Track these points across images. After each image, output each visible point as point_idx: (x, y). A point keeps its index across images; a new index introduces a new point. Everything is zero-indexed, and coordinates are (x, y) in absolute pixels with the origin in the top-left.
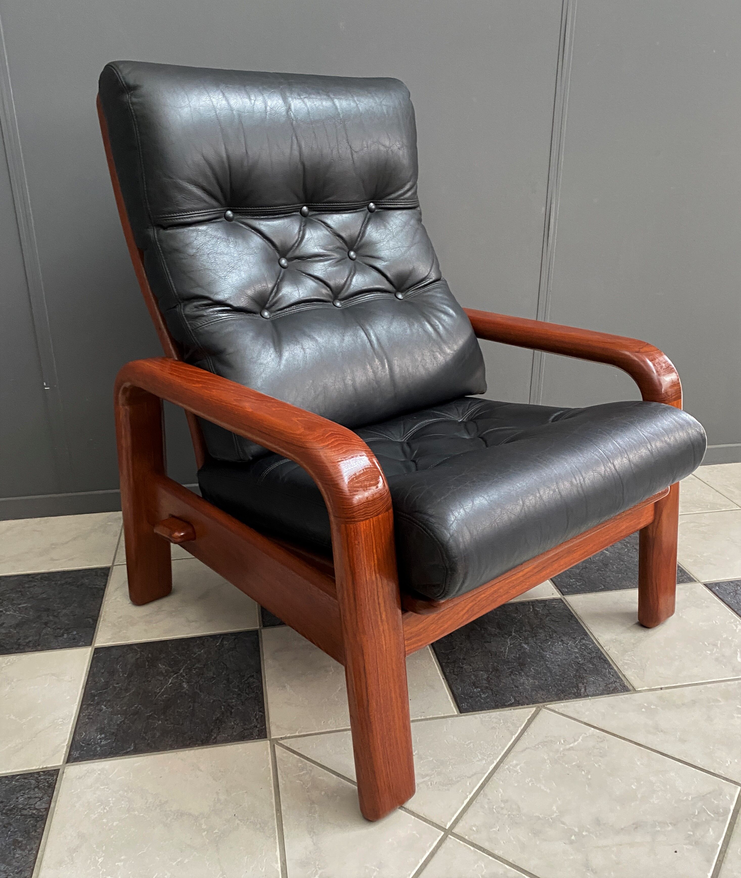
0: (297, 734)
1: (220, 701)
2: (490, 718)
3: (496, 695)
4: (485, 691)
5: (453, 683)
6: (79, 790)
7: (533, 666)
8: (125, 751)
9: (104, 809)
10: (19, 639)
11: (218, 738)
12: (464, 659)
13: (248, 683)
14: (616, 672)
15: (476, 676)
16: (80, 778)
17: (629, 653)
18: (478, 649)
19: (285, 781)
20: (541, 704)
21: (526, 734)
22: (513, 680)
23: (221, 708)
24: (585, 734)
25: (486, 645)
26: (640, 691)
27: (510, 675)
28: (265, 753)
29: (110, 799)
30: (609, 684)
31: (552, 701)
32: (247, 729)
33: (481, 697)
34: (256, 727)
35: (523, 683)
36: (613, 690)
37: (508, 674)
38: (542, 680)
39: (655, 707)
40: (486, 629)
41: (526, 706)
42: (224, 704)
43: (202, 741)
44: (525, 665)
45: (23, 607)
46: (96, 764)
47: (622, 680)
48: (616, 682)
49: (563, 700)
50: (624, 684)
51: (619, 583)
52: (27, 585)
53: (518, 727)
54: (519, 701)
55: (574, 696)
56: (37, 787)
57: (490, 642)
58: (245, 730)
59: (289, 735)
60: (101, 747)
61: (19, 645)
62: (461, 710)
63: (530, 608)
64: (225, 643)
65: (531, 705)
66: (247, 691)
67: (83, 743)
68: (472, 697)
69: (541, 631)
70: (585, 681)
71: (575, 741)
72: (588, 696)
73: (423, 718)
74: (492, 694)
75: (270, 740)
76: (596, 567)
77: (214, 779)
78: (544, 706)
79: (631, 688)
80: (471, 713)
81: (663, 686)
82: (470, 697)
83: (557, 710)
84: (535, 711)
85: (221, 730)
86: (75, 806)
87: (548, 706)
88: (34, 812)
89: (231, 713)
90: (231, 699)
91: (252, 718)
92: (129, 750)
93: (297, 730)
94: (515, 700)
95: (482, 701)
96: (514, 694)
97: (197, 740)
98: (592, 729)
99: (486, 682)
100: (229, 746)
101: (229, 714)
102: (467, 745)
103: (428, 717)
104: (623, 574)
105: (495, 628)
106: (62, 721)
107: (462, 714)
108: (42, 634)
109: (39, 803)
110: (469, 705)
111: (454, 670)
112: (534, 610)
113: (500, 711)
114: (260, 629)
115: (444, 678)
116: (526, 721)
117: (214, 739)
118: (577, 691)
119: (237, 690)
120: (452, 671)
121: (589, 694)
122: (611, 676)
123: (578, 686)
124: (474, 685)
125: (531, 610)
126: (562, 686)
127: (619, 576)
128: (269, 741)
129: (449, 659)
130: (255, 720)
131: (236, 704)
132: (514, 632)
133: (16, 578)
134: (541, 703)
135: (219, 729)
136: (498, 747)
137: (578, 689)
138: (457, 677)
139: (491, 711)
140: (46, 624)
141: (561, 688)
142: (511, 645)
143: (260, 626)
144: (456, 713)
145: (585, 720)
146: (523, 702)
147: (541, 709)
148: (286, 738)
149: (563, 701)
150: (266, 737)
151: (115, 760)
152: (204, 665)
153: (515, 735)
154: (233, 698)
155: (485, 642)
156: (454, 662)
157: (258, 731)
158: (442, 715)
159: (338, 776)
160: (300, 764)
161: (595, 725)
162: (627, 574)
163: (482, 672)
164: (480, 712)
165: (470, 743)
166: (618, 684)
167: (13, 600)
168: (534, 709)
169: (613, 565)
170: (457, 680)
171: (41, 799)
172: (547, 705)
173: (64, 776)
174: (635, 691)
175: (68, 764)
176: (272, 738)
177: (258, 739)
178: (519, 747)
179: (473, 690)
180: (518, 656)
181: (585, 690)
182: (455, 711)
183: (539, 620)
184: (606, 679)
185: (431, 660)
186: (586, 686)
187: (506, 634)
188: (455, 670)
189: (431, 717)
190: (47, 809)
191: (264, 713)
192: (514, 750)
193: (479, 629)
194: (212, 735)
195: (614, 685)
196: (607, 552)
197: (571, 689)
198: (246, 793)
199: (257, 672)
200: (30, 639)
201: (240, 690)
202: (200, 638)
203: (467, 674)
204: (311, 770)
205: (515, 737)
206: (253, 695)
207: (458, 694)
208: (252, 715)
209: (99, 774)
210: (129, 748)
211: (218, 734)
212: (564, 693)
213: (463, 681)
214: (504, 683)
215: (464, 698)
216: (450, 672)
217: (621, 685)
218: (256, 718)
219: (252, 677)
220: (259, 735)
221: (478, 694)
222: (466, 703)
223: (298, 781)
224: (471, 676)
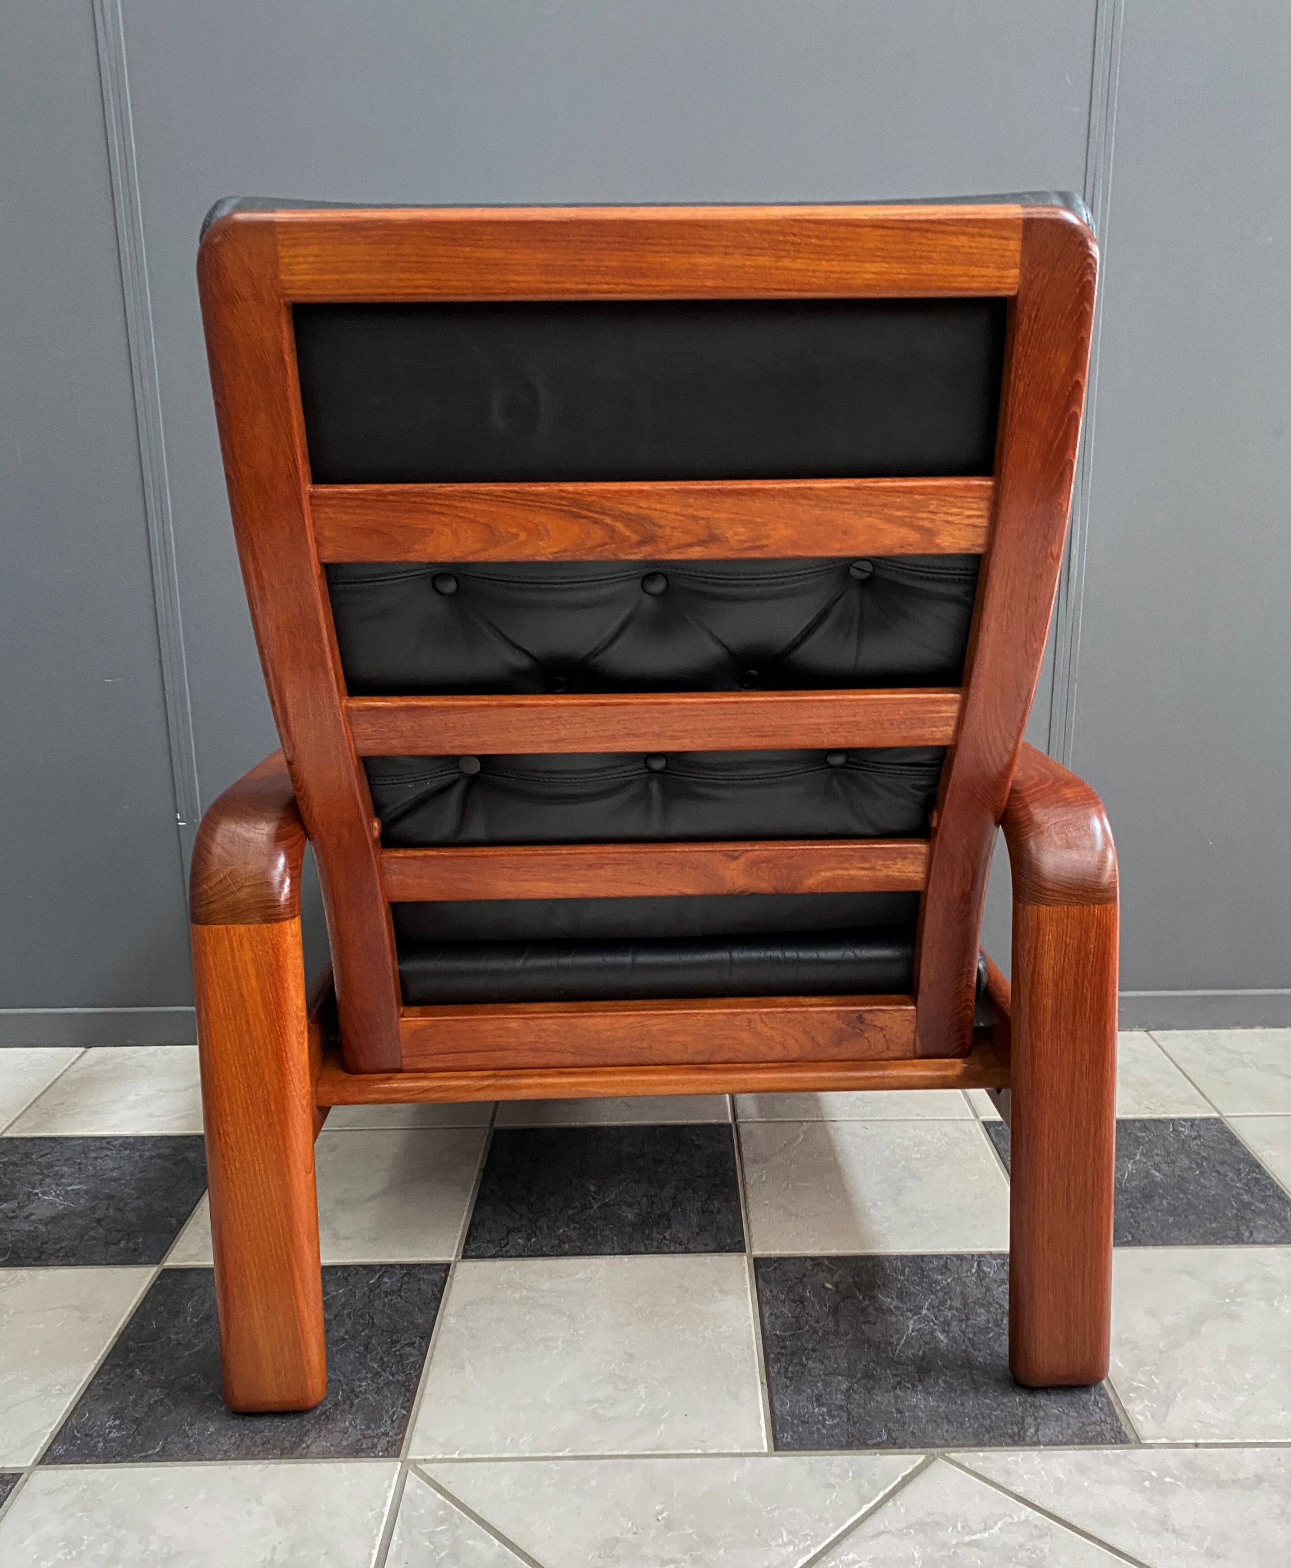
0: (456, 1456)
1: (340, 1381)
2: (830, 1465)
3: (855, 1423)
4: (836, 1413)
5: (778, 1391)
6: (39, 1515)
7: (946, 1375)
8: (143, 1454)
9: (70, 1553)
10: (46, 1243)
11: (313, 1448)
12: (814, 1350)
13: (401, 1355)
14: (1109, 1402)
15: (826, 1384)
16: (50, 1493)
17: (1147, 1368)
18: (847, 1334)
19: (403, 1540)
20: (939, 1450)
21: (890, 1504)
22: (897, 1397)
23: (337, 1395)
24: (1011, 1517)
25: (865, 1327)
26: (1150, 1446)
27: (894, 1388)
28: (387, 1483)
29: (85, 1537)
30: (1089, 1425)
31: (963, 1446)
32: (371, 1437)
33: (823, 1425)
34: (387, 1435)
35: (915, 1407)
36: (1093, 1437)
37: (889, 1387)
38: (956, 1403)
39: (1172, 1480)
40: (874, 1298)
41: (907, 1450)
42: (345, 1387)
43: (282, 1450)
44: (930, 1371)
45: (73, 1190)
46: (88, 1471)
47: (1118, 1420)
48: (1102, 1421)
49: (985, 1445)
50: (1120, 1428)
51: (1164, 1233)
52: (93, 1155)
53: (881, 1489)
54: (895, 1440)
55: (1009, 1441)
57: (875, 1324)
58: (364, 1437)
59: (440, 1456)
60: (106, 1441)
61: (42, 1253)
62: (779, 1445)
63: (972, 1267)
64: (385, 1280)
65: (919, 1450)
66: (394, 1370)
67: (78, 1432)
68: (807, 1423)
70: (1042, 1414)
71: (985, 1530)
72: (1038, 1443)
73: (699, 1451)
74: (848, 1419)
75: (402, 1462)
76: (1126, 1200)
77: (278, 1522)
78: (943, 1454)
79: (1132, 1437)
80: (795, 1453)
81: (1201, 1441)
82: (803, 1422)
83: (967, 1464)
84: (924, 1461)
85: (323, 1433)
87: (953, 1455)
89: (352, 1405)
90: (360, 1380)
91: (386, 1418)
92: (150, 1453)
93: (457, 1449)
94: (889, 1434)
95: (824, 1431)
96: (890, 1425)
97: (275, 1447)
98: (1029, 1509)
99: (843, 1398)
100: (325, 1465)
101: (347, 1407)
102: (768, 1512)
103: (711, 1452)
104: (1180, 1216)
105: (892, 1299)
106: (60, 1390)
107: (778, 1453)
108: (86, 1238)
110: (796, 1436)
111: (787, 1369)
112: (979, 1269)
113: (855, 1454)
114: (456, 1262)
115: (765, 1381)
116: (900, 1479)
117: (305, 1448)
118: (1020, 1431)
119: (375, 1365)
120: (782, 1370)
121: (1042, 1439)
122: (1098, 1410)
123: (1024, 1422)
124: (817, 1400)
125: (974, 1270)
126: (991, 1419)
127: (1168, 1220)
128: (400, 1464)
129: (783, 1347)
130: (389, 1422)
131: (366, 1391)
132: (928, 1309)
133: (81, 1141)
134: (939, 1446)
135: (321, 1430)
136: (827, 1524)
137: (1023, 1428)
138: (788, 1383)
139: (835, 1452)
140: (99, 1221)
141: (989, 1421)
142: (913, 1331)
143: (457, 1256)
144: (766, 1450)
145: (1020, 1490)
146: (905, 1442)
147: (935, 1459)
148: (433, 1461)
149: (985, 1448)
150: (398, 1456)
151: (123, 1467)
152: (336, 1316)
153: (868, 1503)
154: (365, 1378)
155: (864, 1322)
156: (793, 1354)
157: (388, 1442)
158: (738, 1451)
159: (504, 1543)
160: (441, 1512)
161: (1037, 1503)
162: (1186, 1217)
163: (840, 1378)
164: (813, 1452)
165: (775, 1509)
166: (1108, 1427)
167: (62, 1176)
168: (922, 1458)
169: (1162, 1197)
170: (787, 1387)
172: (948, 1453)
173: (25, 1487)
174: (1140, 1444)
175: (41, 1466)
176: (410, 1457)
177: (382, 1456)
178: (867, 1528)
179: (814, 1408)
180: (921, 1353)
181: (1037, 1431)
182: (765, 1446)
183: (984, 1290)
184: (1085, 1414)
186: (1039, 1424)
187: (910, 1311)
188: (790, 1369)
189: (714, 1451)
191: (409, 1411)
192: (856, 1533)
193: (861, 1298)
194: (304, 1441)
195: (1098, 1428)
196: (1157, 1174)
197: (1009, 1426)
198: (325, 1554)
199: (422, 1338)
200: (63, 1244)
201: (382, 1366)
202: (345, 1268)
203: (810, 1378)
204: (457, 1526)
205: (866, 1508)
206: (401, 1377)
207: (782, 1415)
208: (387, 1412)
209: (84, 1490)
210: (154, 1448)
211: (314, 1441)
212: (992, 1434)
213: (798, 1391)
214: (877, 1401)
215: (792, 1423)
216: (779, 1372)
217: (1112, 1429)
218: (391, 1418)
219: (411, 1344)
220: (386, 1450)
221: (820, 1418)
222: (790, 1433)
223: (427, 1544)
224: (817, 1382)
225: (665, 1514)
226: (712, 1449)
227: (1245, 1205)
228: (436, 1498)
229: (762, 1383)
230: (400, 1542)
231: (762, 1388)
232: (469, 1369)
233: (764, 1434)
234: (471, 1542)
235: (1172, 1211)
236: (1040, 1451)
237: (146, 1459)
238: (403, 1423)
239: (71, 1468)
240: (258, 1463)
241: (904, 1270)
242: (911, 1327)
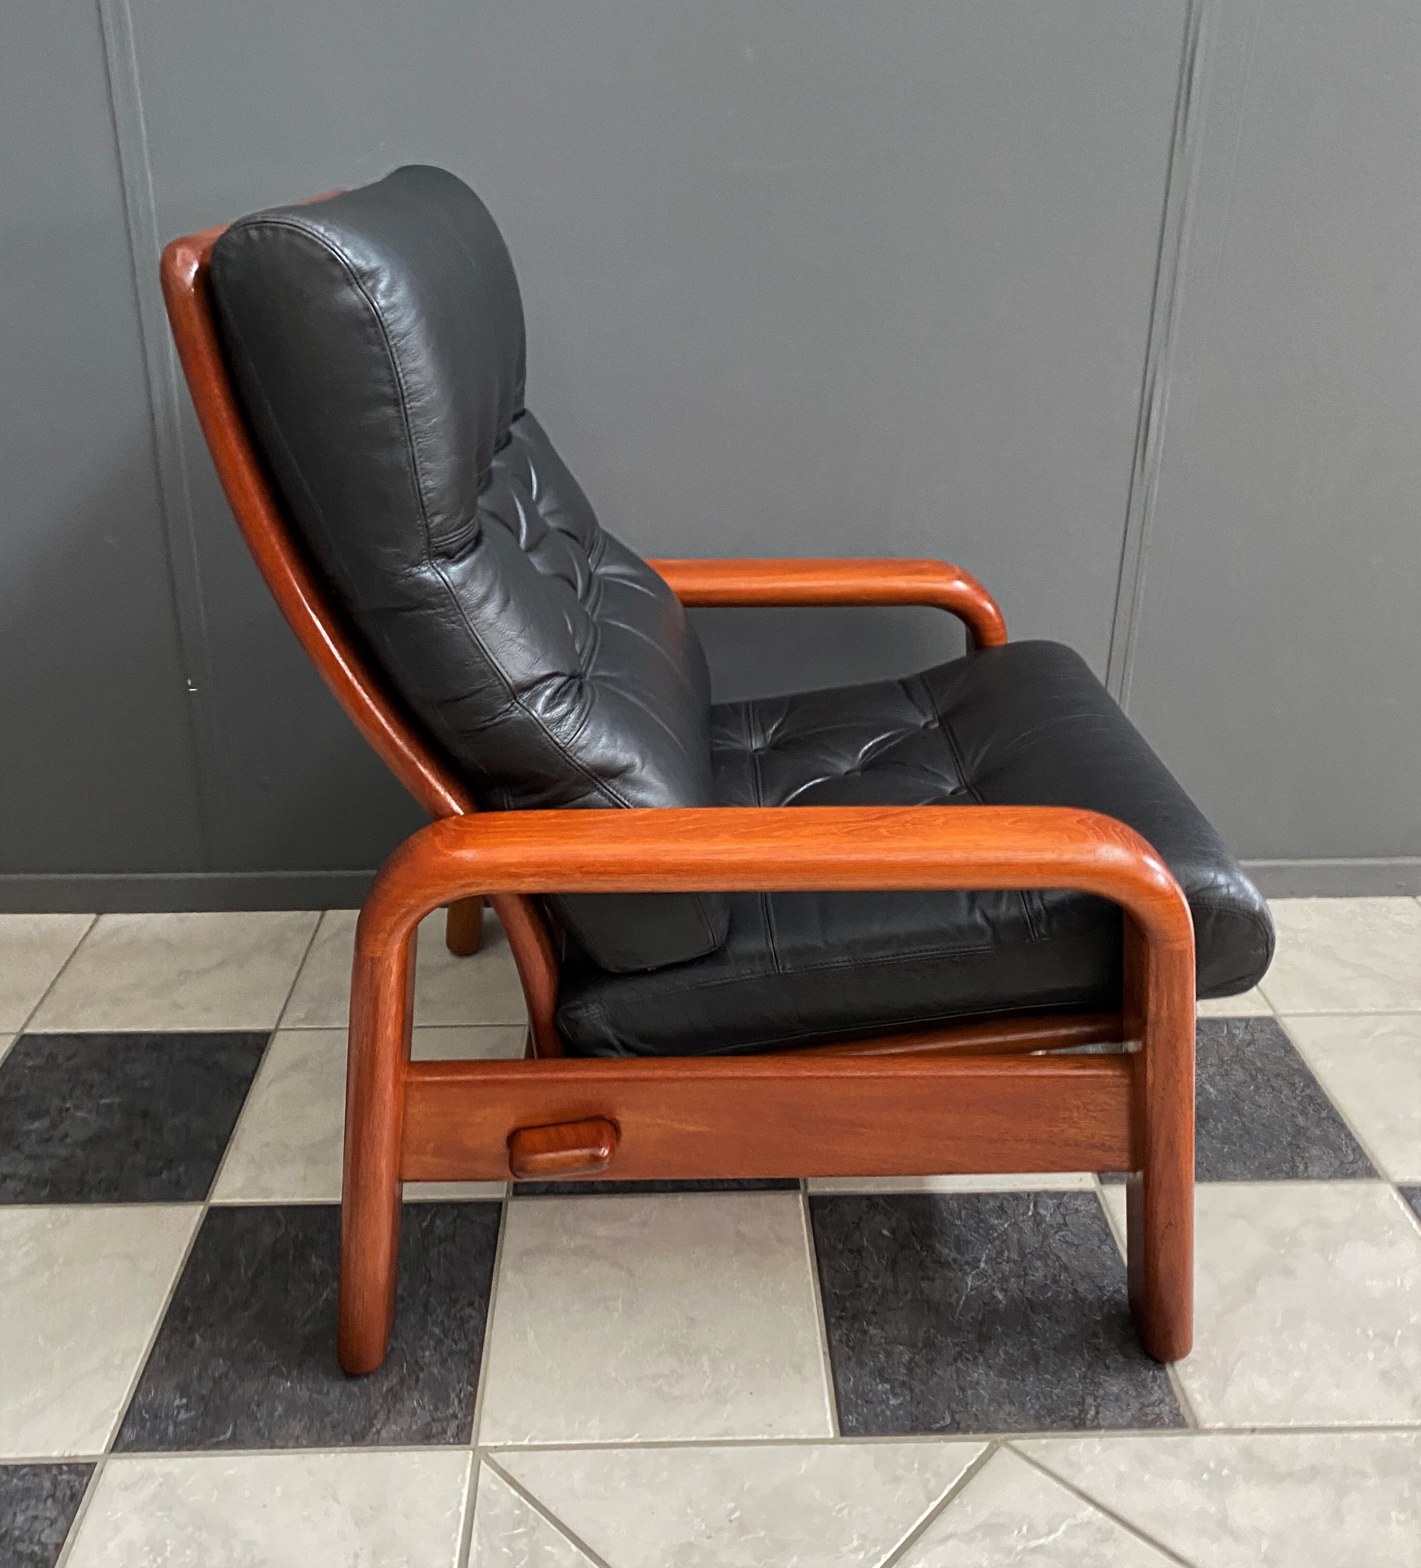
0: (526, 1442)
2: (896, 1453)
3: (918, 1403)
4: (899, 1391)
5: (841, 1363)
6: (119, 1515)
7: (1006, 1345)
8: (215, 1440)
9: (155, 1560)
10: (86, 1173)
11: (384, 1433)
12: (874, 1313)
13: (462, 1318)
15: (888, 1355)
16: (126, 1489)
18: (906, 1293)
19: (482, 1543)
20: (1002, 1436)
21: (956, 1501)
22: (958, 1371)
23: (401, 1368)
24: (1075, 1518)
25: (924, 1285)
26: (1208, 1432)
27: (955, 1360)
28: (461, 1475)
29: (168, 1542)
30: (1148, 1406)
31: (1025, 1431)
32: (439, 1420)
33: (888, 1405)
35: (978, 1383)
36: (1153, 1421)
37: (951, 1360)
38: (1017, 1379)
39: (1230, 1473)
40: (932, 1248)
41: (971, 1436)
42: (408, 1358)
43: (353, 1436)
44: (990, 1338)
45: (105, 1104)
46: (160, 1460)
47: (1176, 1401)
48: (1163, 1402)
49: (1047, 1430)
50: (1178, 1409)
51: (1219, 1167)
52: (122, 1058)
53: (946, 1484)
54: (959, 1424)
55: (1071, 1425)
56: (53, 1496)
57: (933, 1280)
58: (434, 1420)
59: (510, 1443)
60: (176, 1424)
61: (84, 1186)
62: (845, 1430)
63: (1029, 1208)
64: (438, 1222)
65: (982, 1436)
66: (456, 1336)
67: (147, 1412)
68: (871, 1403)
69: (1039, 1264)
70: (1102, 1392)
71: (1049, 1533)
72: (1098, 1427)
73: (767, 1437)
74: (912, 1398)
75: (473, 1450)
77: (356, 1524)
78: (1006, 1440)
79: (1189, 1420)
80: (861, 1439)
81: (1257, 1425)
82: (866, 1401)
83: (1031, 1454)
84: (988, 1449)
85: (392, 1415)
86: (106, 1549)
87: (1016, 1443)
88: (36, 1548)
89: (418, 1380)
90: (423, 1349)
91: (453, 1396)
92: (222, 1438)
93: (527, 1435)
94: (953, 1419)
95: (889, 1413)
96: (953, 1406)
97: (345, 1432)
98: (1092, 1508)
99: (906, 1372)
100: (397, 1454)
101: (413, 1382)
102: (838, 1512)
103: (779, 1437)
104: (1235, 1144)
105: (951, 1248)
106: (123, 1359)
107: (845, 1439)
108: (126, 1168)
109: (47, 1531)
110: (861, 1419)
111: (849, 1337)
112: (1036, 1213)
113: (920, 1441)
114: (507, 1199)
115: (828, 1351)
116: (965, 1471)
117: (374, 1434)
118: (1080, 1414)
119: (437, 1331)
120: (844, 1339)
121: (1102, 1422)
122: (1156, 1388)
123: (1084, 1402)
124: (881, 1375)
125: (1030, 1213)
126: (1052, 1398)
127: (1222, 1150)
128: (471, 1452)
129: (845, 1310)
130: (456, 1402)
131: (430, 1363)
132: (986, 1262)
134: (1002, 1431)
135: (389, 1412)
136: (896, 1526)
137: (1084, 1411)
138: (851, 1353)
139: (900, 1438)
140: (137, 1144)
141: (1049, 1401)
142: (972, 1290)
143: (508, 1191)
144: (831, 1435)
145: (1082, 1485)
146: (968, 1426)
147: (999, 1447)
148: (504, 1449)
149: (1046, 1434)
150: (468, 1443)
151: (197, 1456)
153: (935, 1499)
154: (428, 1347)
155: (923, 1278)
156: (854, 1317)
157: (458, 1426)
158: (805, 1437)
159: (581, 1549)
160: (517, 1511)
161: (1100, 1501)
162: (1242, 1146)
163: (901, 1347)
164: (879, 1438)
165: (844, 1508)
166: (1167, 1408)
167: (92, 1087)
168: (984, 1446)
169: (1217, 1120)
170: (851, 1359)
171: (53, 1523)
172: (1013, 1439)
173: (101, 1480)
174: (1198, 1430)
175: (114, 1455)
176: (481, 1444)
177: (454, 1444)
178: (936, 1531)
179: (878, 1385)
180: (980, 1317)
181: (1097, 1413)
182: (831, 1430)
183: (1041, 1238)
185: (810, 1309)
186: (1100, 1405)
187: (967, 1263)
188: (852, 1336)
189: (782, 1437)
190: (59, 1547)
191: (476, 1388)
192: (924, 1536)
193: (919, 1248)
194: (374, 1426)
195: (1158, 1410)
196: (1211, 1090)
197: (1070, 1408)
199: (481, 1297)
201: (444, 1331)
203: (872, 1348)
204: (534, 1529)
205: (934, 1505)
206: (463, 1345)
207: (846, 1393)
208: (454, 1389)
209: (161, 1485)
210: (224, 1433)
211: (384, 1425)
212: (1053, 1416)
213: (861, 1364)
214: (939, 1376)
215: (856, 1403)
216: (841, 1340)
217: (1171, 1412)
218: (458, 1396)
219: (471, 1304)
220: (457, 1435)
221: (884, 1396)
222: (855, 1415)
223: (505, 1550)
224: (879, 1353)
225: (737, 1514)
226: (779, 1434)
227: (1300, 1131)
228: (511, 1494)
229: (824, 1353)
230: (480, 1548)
231: (825, 1359)
232: (531, 1334)
233: (829, 1416)
234: (548, 1548)
235: (1226, 1139)
236: (1102, 1437)
237: (218, 1446)
238: (470, 1403)
239: (145, 1458)
240: (330, 1452)
241: (960, 1212)
242: (969, 1284)
